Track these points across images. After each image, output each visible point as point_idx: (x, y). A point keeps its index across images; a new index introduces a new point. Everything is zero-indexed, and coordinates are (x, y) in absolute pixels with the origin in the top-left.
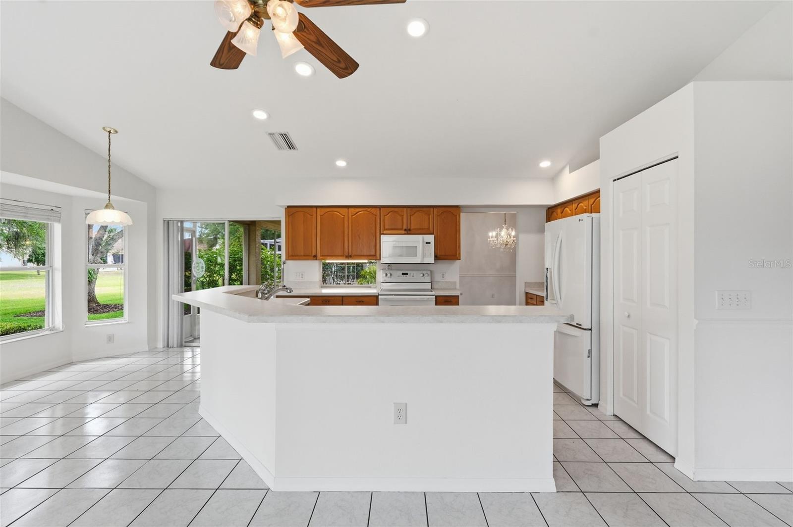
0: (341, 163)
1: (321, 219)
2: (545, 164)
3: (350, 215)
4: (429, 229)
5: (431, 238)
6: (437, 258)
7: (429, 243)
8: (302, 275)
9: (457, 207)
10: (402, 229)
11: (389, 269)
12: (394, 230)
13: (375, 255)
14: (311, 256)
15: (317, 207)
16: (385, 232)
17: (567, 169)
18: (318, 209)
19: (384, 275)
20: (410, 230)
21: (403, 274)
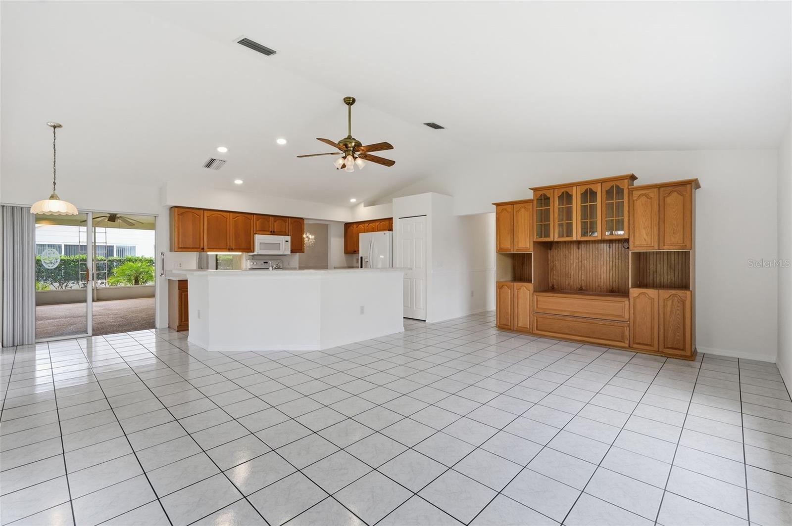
0: (239, 182)
1: (208, 220)
2: (353, 200)
3: (231, 218)
4: (286, 232)
5: (289, 238)
6: (292, 252)
7: (288, 241)
8: (180, 264)
9: (302, 218)
10: (269, 231)
11: (252, 259)
12: (264, 231)
13: (250, 249)
14: (199, 248)
15: (204, 210)
16: (257, 233)
17: (362, 205)
18: (205, 212)
19: (252, 263)
20: (274, 232)
21: (264, 263)
